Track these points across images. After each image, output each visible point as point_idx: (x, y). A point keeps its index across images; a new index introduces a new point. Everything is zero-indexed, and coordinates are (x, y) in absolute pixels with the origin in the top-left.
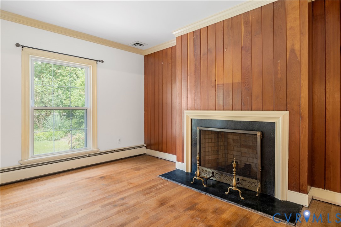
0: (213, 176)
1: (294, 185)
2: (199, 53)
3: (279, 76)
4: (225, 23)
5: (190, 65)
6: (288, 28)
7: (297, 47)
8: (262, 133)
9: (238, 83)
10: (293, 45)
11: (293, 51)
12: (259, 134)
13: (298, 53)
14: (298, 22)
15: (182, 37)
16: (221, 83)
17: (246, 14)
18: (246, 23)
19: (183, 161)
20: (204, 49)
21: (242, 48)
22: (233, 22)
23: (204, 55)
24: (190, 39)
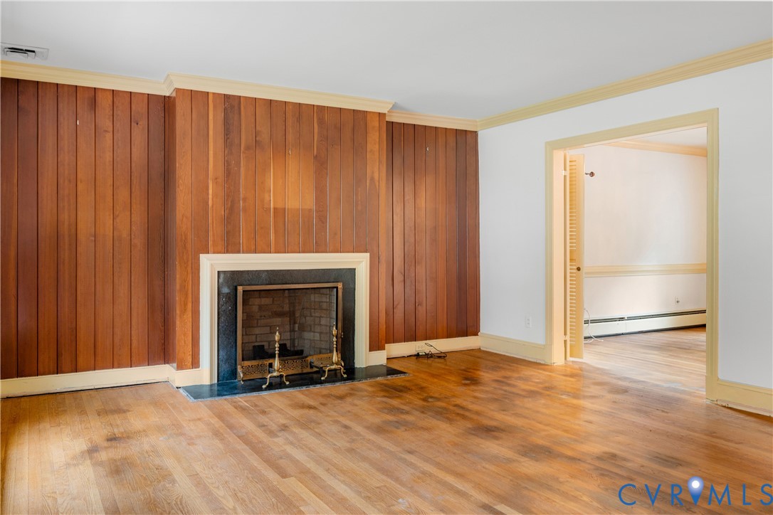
1: (374, 345)
2: (237, 141)
3: (360, 207)
6: (368, 150)
8: (343, 285)
9: (310, 211)
12: (340, 286)
13: (377, 184)
14: (377, 146)
15: (192, 93)
16: (280, 206)
17: (321, 109)
18: (321, 122)
19: (195, 363)
20: (245, 138)
21: (316, 157)
22: (301, 112)
23: (248, 148)
24: (215, 107)
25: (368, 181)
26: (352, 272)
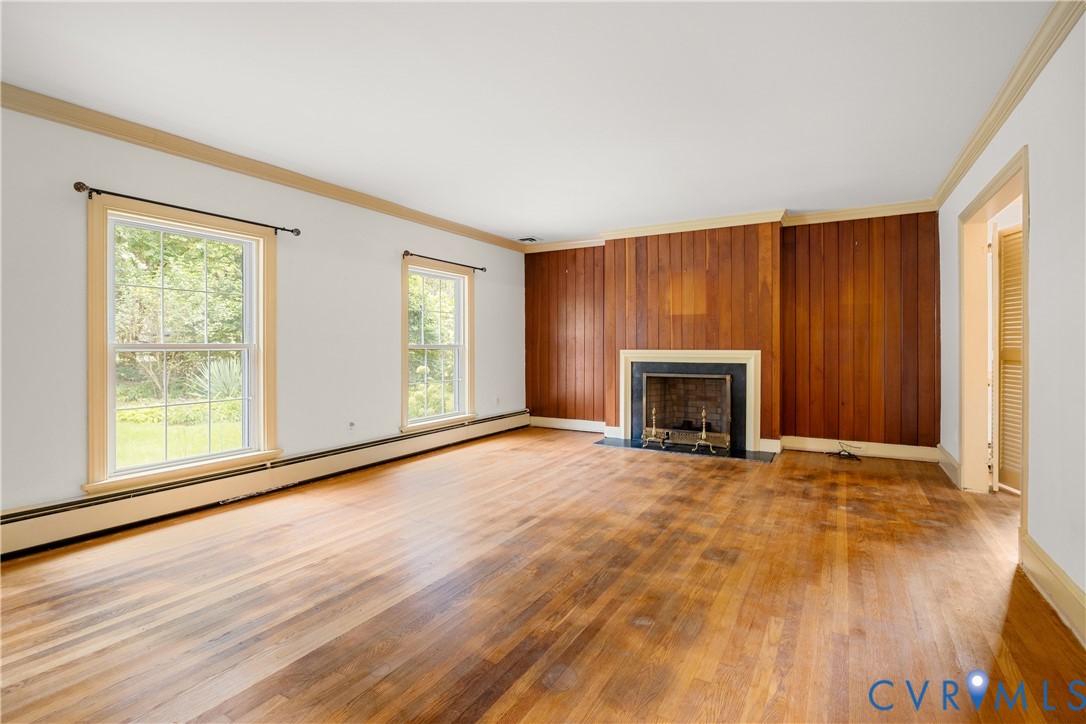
0: (668, 439)
1: (766, 433)
2: (645, 269)
3: (751, 310)
4: (685, 236)
5: (630, 284)
6: (760, 258)
7: (769, 280)
8: (732, 377)
9: (702, 316)
10: (765, 278)
11: (765, 284)
12: (728, 378)
13: (770, 288)
14: (770, 253)
15: (615, 241)
16: (678, 313)
17: (713, 231)
18: (712, 242)
19: (617, 424)
20: (652, 265)
21: (707, 272)
22: (694, 237)
23: (653, 272)
24: (630, 247)
25: (760, 286)
26: (743, 367)
